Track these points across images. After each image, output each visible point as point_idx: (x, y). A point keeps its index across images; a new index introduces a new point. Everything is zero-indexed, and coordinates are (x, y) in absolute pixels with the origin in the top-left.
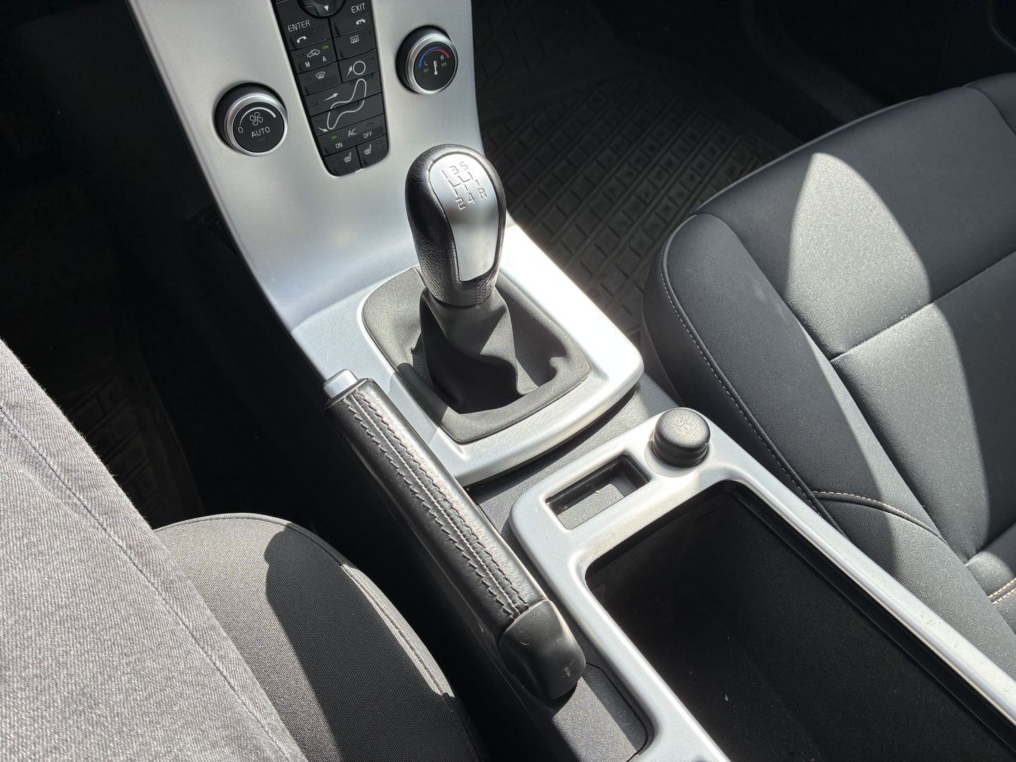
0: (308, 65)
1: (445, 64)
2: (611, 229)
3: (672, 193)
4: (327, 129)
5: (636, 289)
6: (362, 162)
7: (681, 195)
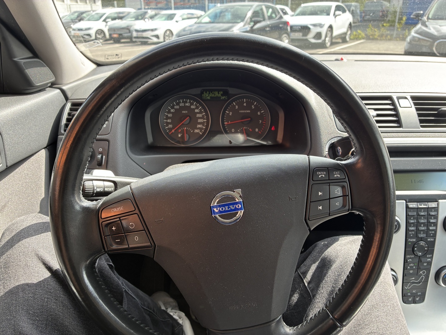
0: (409, 267)
4: (407, 288)
6: (414, 302)
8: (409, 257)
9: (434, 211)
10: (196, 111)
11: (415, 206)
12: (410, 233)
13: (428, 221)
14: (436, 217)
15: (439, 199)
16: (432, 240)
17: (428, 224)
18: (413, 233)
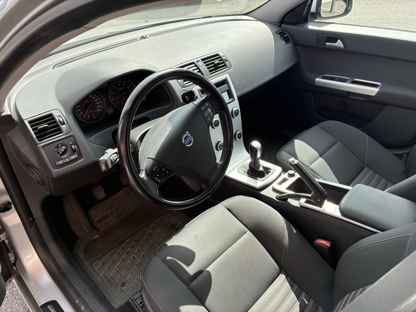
10: (93, 98)
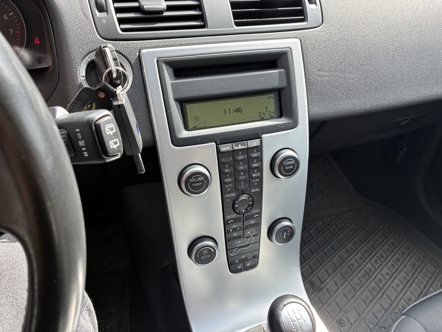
0: (231, 230)
1: (289, 234)
2: (351, 286)
3: (383, 272)
4: (233, 254)
5: (364, 323)
6: (245, 269)
7: (387, 274)
8: (229, 217)
9: (256, 152)
11: (229, 148)
12: (226, 186)
13: (250, 166)
14: (260, 159)
15: (264, 134)
16: (257, 190)
17: (250, 170)
18: (231, 185)
